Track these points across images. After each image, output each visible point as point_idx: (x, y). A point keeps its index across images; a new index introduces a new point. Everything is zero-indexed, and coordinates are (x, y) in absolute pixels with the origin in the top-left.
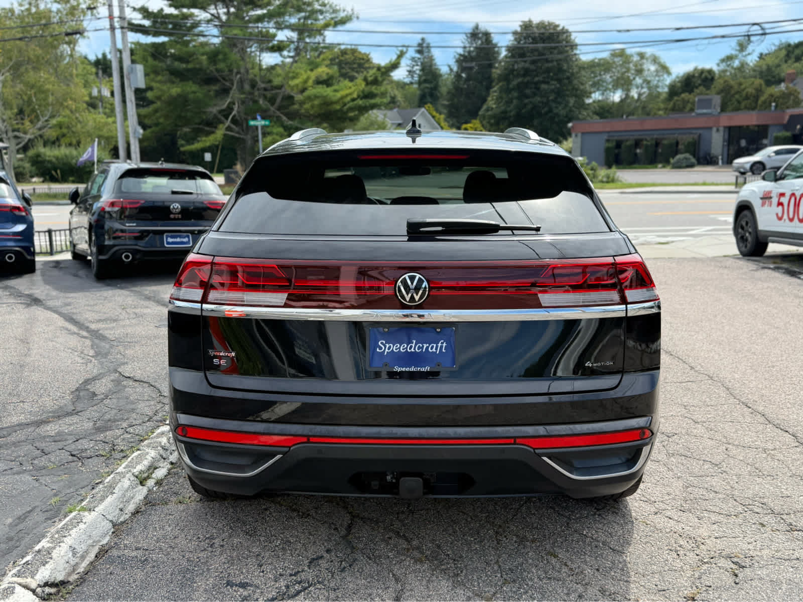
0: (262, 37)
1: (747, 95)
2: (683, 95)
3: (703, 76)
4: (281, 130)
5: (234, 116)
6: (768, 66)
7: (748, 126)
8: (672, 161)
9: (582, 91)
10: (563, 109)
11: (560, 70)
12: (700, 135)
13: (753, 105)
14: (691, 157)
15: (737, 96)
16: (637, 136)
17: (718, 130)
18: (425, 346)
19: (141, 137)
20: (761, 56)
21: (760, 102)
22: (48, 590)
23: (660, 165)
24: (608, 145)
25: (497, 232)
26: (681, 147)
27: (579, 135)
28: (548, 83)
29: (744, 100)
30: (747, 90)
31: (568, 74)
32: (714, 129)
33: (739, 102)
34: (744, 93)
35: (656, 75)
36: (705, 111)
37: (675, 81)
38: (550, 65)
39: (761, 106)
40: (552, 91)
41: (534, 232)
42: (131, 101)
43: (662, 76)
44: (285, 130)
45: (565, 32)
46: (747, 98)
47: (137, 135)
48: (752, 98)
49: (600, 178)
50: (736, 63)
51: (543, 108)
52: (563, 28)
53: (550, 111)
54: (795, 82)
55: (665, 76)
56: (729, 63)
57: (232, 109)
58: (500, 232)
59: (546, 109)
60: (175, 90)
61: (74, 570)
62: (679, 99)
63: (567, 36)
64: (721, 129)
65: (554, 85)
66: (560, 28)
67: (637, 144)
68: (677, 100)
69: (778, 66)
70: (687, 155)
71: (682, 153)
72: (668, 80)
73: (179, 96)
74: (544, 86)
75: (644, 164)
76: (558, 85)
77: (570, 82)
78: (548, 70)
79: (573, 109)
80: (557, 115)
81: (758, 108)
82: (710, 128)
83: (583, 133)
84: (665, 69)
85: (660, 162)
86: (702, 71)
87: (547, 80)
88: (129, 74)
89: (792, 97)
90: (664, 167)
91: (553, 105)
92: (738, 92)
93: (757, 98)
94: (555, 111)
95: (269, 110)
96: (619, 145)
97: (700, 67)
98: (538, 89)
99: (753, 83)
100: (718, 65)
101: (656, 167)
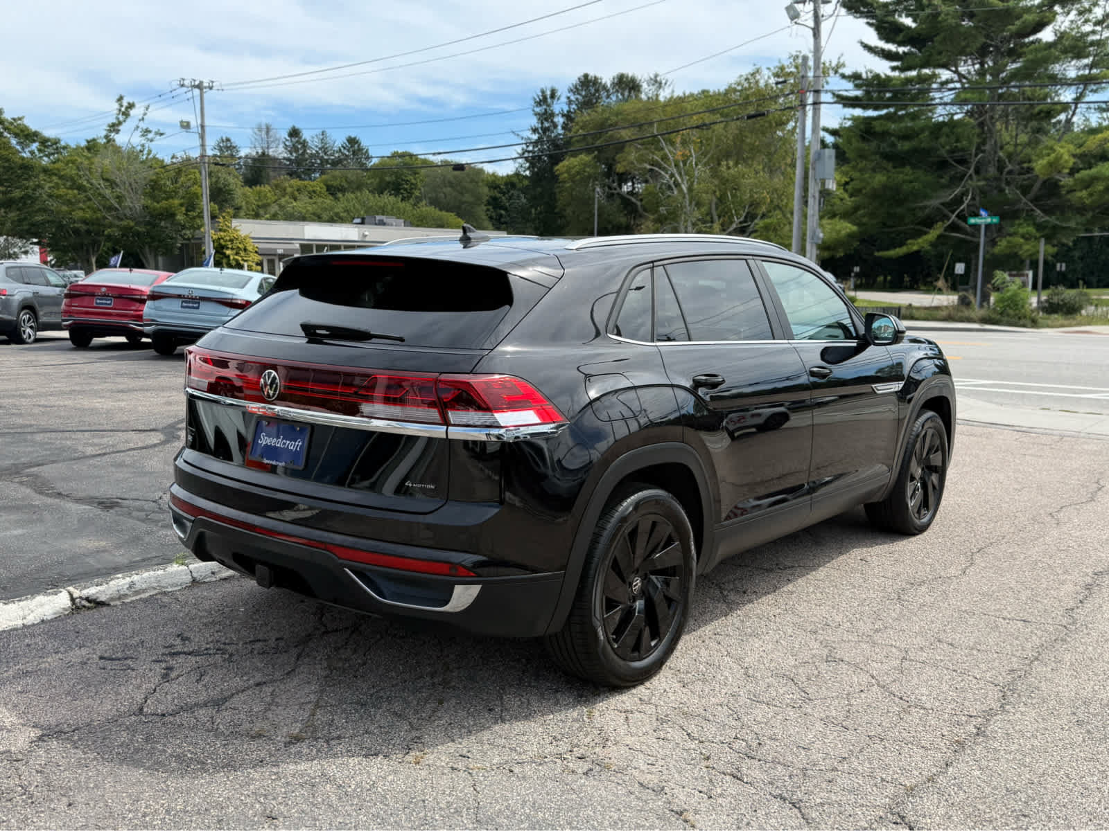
0: (1024, 99)
4: (1031, 229)
5: (963, 210)
18: (288, 442)
19: (820, 242)
22: (84, 603)
25: (370, 339)
41: (398, 342)
42: (814, 196)
44: (1038, 230)
47: (815, 240)
57: (962, 202)
58: (374, 340)
60: (879, 179)
61: (119, 598)
73: (885, 187)
88: (814, 162)
95: (1020, 200)
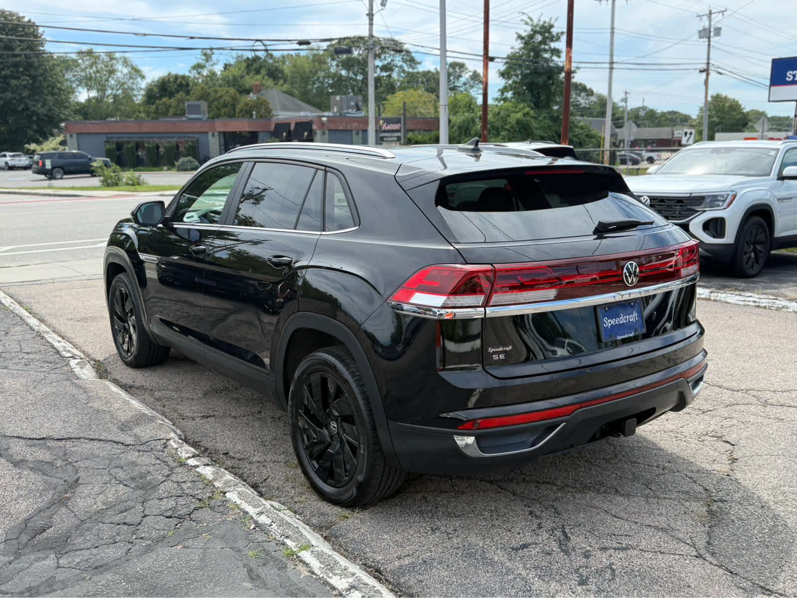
1: (224, 104)
2: (164, 100)
3: (178, 81)
6: (234, 76)
7: (241, 132)
8: (176, 164)
9: (59, 89)
10: (43, 106)
11: (30, 65)
12: (198, 139)
13: (232, 112)
14: (194, 160)
15: (216, 103)
16: (136, 139)
17: (213, 135)
20: (226, 66)
21: (237, 110)
23: (165, 168)
24: (108, 146)
26: (181, 149)
27: (75, 136)
28: (17, 78)
29: (223, 107)
30: (224, 98)
31: (41, 71)
32: (210, 134)
33: (218, 109)
34: (222, 101)
35: (131, 78)
36: (194, 116)
37: (151, 85)
38: (18, 59)
39: (238, 113)
40: (25, 87)
43: (136, 79)
45: (31, 25)
46: (225, 105)
48: (229, 106)
49: (124, 180)
50: (205, 72)
51: (19, 106)
52: (29, 21)
53: (27, 108)
54: (262, 92)
55: (139, 79)
56: (200, 70)
59: (22, 106)
62: (161, 102)
63: (34, 30)
64: (216, 134)
65: (26, 80)
66: (26, 20)
67: (138, 146)
68: (159, 104)
69: (242, 77)
70: (191, 158)
71: (184, 156)
72: (143, 84)
74: (13, 82)
75: (149, 166)
76: (31, 81)
77: (45, 79)
78: (16, 65)
79: (53, 107)
80: (35, 113)
81: (237, 115)
82: (206, 133)
83: (78, 134)
84: (136, 72)
85: (164, 165)
86: (176, 77)
87: (15, 75)
89: (263, 107)
90: (169, 169)
91: (29, 102)
92: (215, 100)
93: (234, 106)
94: (32, 109)
96: (119, 146)
97: (174, 72)
98: (8, 84)
99: (228, 92)
100: (190, 72)
101: (162, 170)
